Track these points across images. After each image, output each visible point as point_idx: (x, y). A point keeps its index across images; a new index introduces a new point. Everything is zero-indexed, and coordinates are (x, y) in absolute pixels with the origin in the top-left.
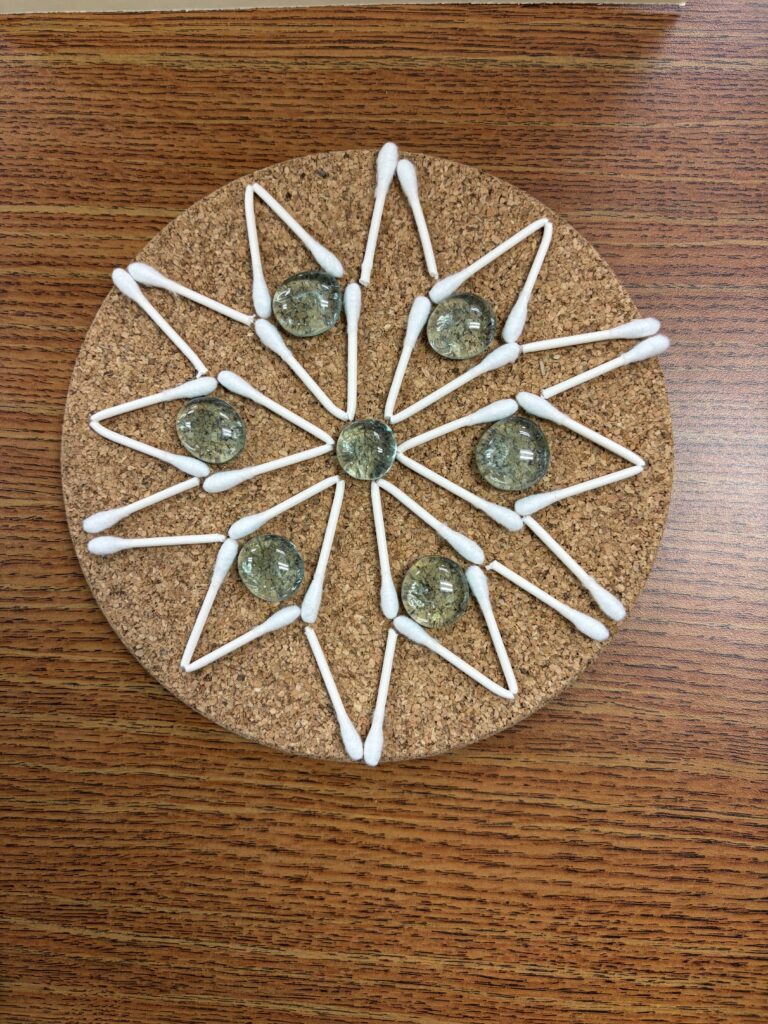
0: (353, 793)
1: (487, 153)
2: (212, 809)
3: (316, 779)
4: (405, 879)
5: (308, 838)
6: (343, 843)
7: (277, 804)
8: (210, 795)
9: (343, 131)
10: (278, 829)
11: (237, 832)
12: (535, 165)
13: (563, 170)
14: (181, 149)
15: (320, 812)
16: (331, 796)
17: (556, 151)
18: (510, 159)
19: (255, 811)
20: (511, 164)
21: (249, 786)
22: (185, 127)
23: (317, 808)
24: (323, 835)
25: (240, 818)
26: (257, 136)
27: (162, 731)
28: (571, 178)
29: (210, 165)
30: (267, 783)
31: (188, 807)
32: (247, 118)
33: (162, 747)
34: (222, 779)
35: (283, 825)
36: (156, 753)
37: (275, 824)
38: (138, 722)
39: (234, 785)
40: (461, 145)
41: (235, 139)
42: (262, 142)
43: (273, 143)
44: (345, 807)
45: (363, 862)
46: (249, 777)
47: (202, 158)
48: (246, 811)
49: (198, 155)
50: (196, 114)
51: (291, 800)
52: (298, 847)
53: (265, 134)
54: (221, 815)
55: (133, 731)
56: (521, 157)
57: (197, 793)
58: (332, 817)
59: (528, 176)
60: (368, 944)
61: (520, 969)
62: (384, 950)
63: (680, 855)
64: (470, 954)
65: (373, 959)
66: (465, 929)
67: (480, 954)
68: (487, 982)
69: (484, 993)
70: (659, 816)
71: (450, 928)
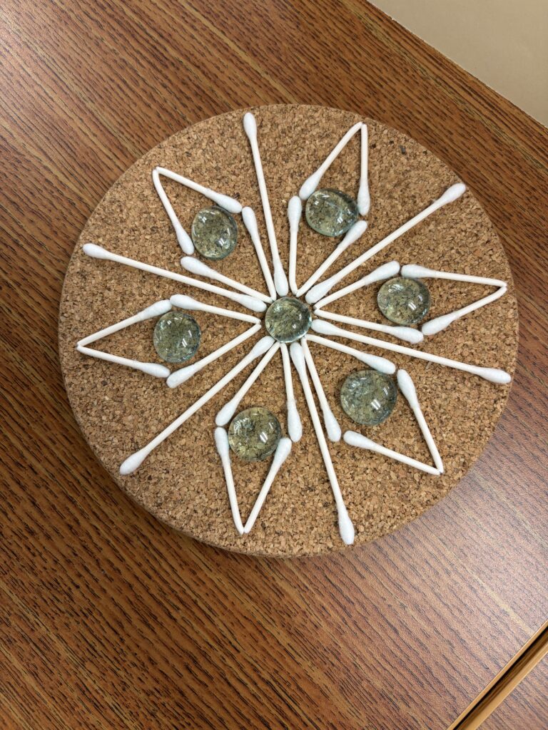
0: (107, 510)
1: (499, 217)
2: (21, 448)
3: (92, 483)
4: (90, 586)
5: (58, 513)
6: (75, 534)
7: (58, 477)
8: (27, 439)
9: (429, 138)
10: (46, 493)
11: (22, 473)
12: (521, 248)
13: (535, 263)
14: (330, 72)
15: (78, 504)
16: (92, 500)
17: (540, 250)
18: (510, 232)
19: (43, 471)
20: (508, 235)
21: (52, 454)
22: (343, 61)
23: (78, 500)
24: (68, 518)
25: (31, 467)
26: (379, 100)
27: (34, 379)
28: (535, 272)
29: (339, 94)
30: (64, 461)
31: (9, 435)
32: (381, 86)
33: (25, 388)
34: (41, 436)
35: (51, 492)
36: (18, 389)
37: (47, 488)
38: (25, 362)
39: (45, 445)
40: (489, 201)
41: (364, 91)
42: (378, 106)
43: (384, 111)
44: (94, 513)
45: (76, 555)
46: (57, 448)
47: (337, 86)
48: (38, 466)
49: (336, 83)
50: (356, 61)
51: (68, 482)
52: (48, 513)
53: (384, 103)
54: (22, 456)
55: (18, 366)
56: (517, 236)
57: (20, 431)
58: (82, 513)
59: (512, 250)
60: (36, 605)
61: (108, 699)
62: (42, 618)
63: (260, 718)
64: (88, 665)
65: (31, 616)
66: (99, 647)
67: (94, 670)
68: (84, 690)
69: (76, 695)
70: (268, 683)
71: (90, 639)
